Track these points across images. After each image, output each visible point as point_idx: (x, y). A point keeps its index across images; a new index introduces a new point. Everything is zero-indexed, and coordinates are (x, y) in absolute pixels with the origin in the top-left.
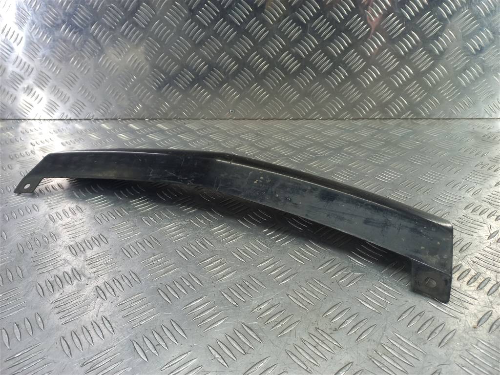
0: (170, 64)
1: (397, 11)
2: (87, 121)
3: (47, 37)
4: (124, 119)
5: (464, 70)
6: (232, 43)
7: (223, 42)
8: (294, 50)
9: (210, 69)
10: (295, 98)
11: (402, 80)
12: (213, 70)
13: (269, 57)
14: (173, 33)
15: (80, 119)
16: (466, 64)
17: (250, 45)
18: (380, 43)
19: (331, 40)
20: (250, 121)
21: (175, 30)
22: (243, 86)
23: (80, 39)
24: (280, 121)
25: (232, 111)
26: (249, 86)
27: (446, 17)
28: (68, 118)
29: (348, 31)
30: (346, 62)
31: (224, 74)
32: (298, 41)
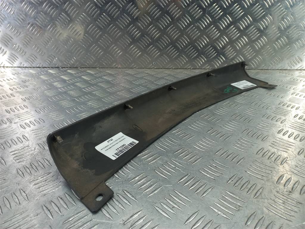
0: (116, 31)
1: (261, 2)
2: (57, 69)
3: (33, 11)
4: (82, 68)
5: (297, 40)
6: (158, 19)
7: (152, 19)
8: (196, 25)
9: (142, 36)
10: (195, 55)
11: (261, 45)
12: (144, 36)
13: (181, 29)
14: (119, 12)
15: (51, 67)
16: (299, 36)
17: (169, 21)
18: (249, 22)
19: (220, 19)
20: (166, 70)
21: (121, 9)
22: (162, 47)
23: (56, 12)
24: (185, 70)
25: (154, 63)
26: (166, 47)
27: (290, 7)
28: (43, 66)
29: (231, 14)
30: (228, 33)
31: (151, 38)
32: (200, 19)
